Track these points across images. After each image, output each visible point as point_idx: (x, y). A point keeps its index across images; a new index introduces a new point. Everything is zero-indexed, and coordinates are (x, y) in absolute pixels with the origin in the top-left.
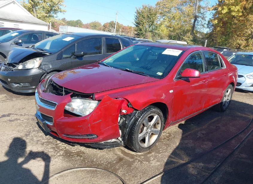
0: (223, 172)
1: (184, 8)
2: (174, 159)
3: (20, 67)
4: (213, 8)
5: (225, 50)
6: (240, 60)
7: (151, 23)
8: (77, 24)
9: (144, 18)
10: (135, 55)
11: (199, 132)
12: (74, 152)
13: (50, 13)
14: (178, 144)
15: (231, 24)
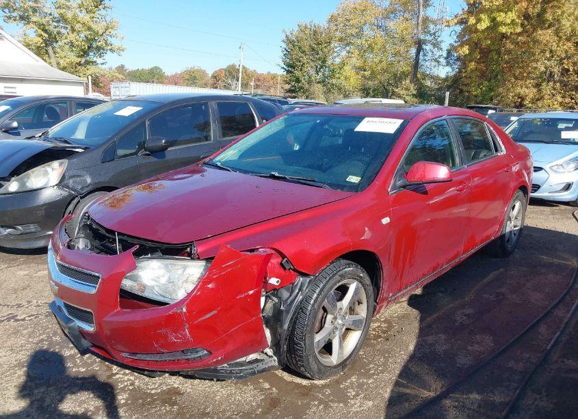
0: (530, 412)
1: (391, 25)
2: (407, 387)
3: (13, 186)
4: (456, 21)
5: (490, 112)
6: (531, 132)
7: (320, 62)
8: (153, 76)
9: (303, 52)
10: (290, 137)
11: (459, 312)
12: (157, 394)
13: (88, 55)
14: (411, 348)
15: (499, 53)
